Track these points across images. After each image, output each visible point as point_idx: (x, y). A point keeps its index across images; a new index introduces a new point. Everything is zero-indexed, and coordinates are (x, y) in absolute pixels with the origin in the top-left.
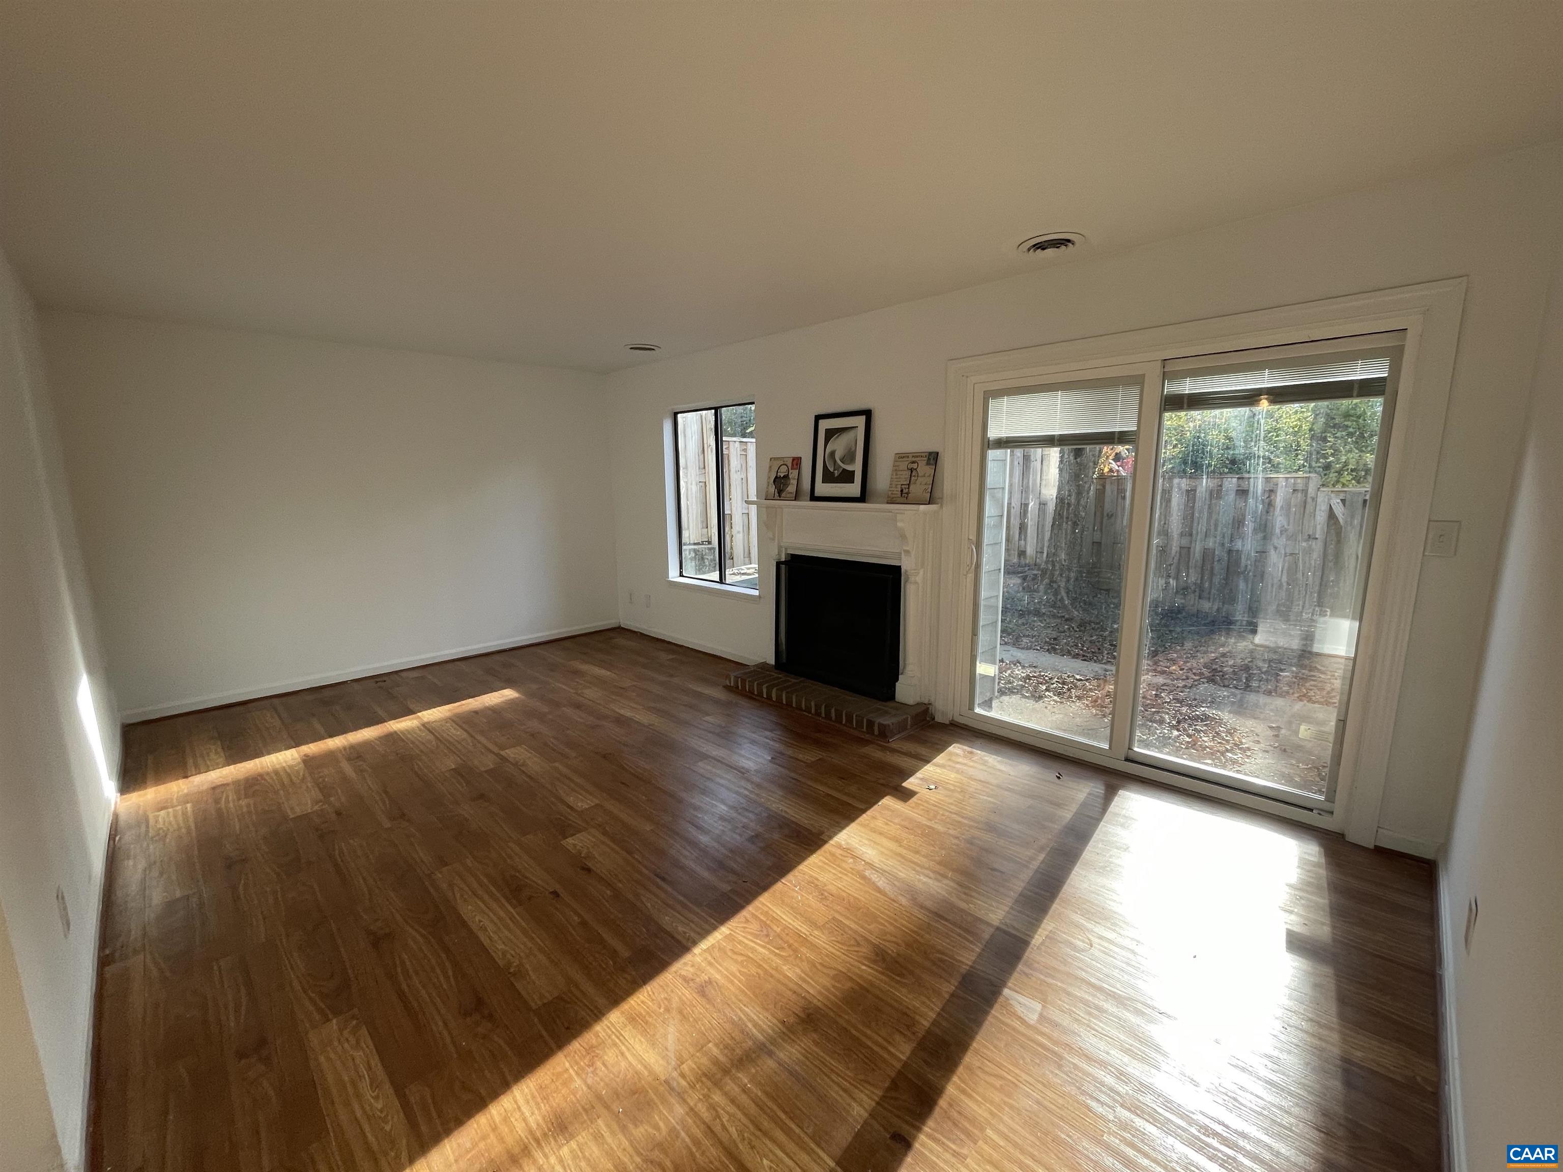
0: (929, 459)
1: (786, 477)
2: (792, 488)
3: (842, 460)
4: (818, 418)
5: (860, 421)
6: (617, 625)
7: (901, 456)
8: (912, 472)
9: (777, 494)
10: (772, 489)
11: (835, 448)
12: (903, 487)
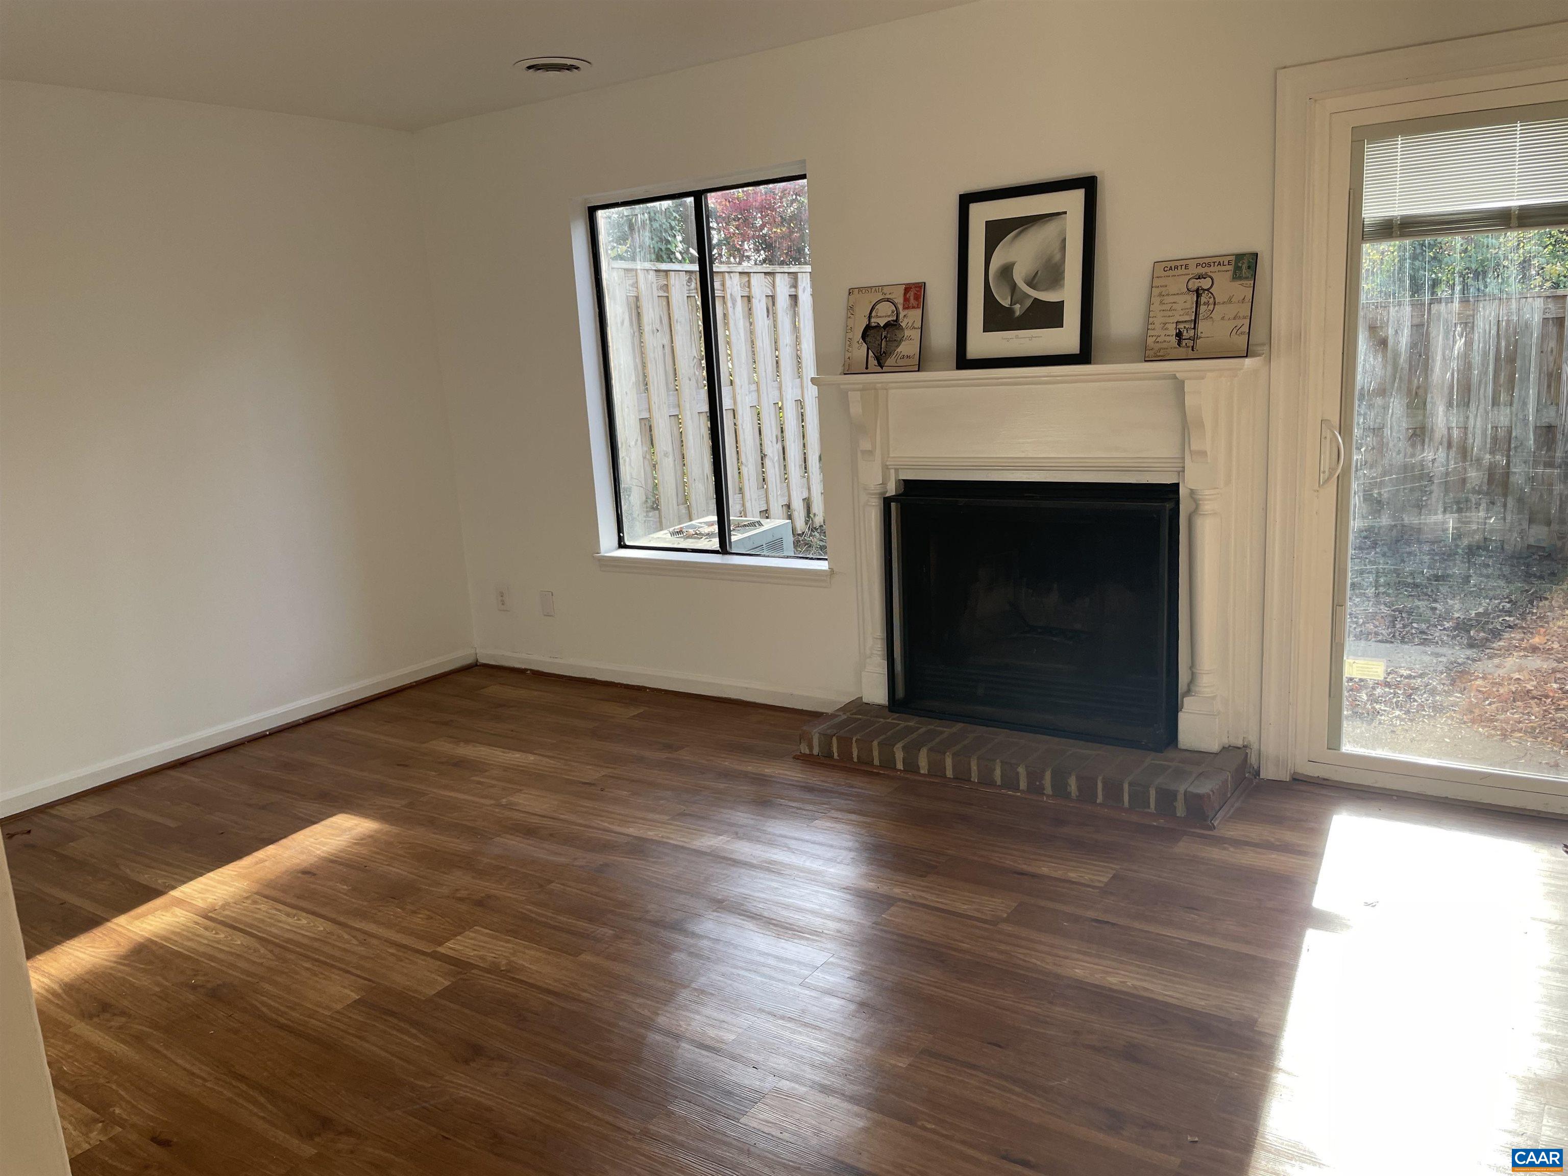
0: (1237, 268)
1: (895, 325)
2: (908, 347)
3: (1031, 283)
4: (966, 200)
5: (1074, 200)
6: (469, 661)
7: (1171, 267)
8: (1198, 296)
9: (873, 362)
10: (860, 351)
11: (1011, 259)
12: (1181, 326)
